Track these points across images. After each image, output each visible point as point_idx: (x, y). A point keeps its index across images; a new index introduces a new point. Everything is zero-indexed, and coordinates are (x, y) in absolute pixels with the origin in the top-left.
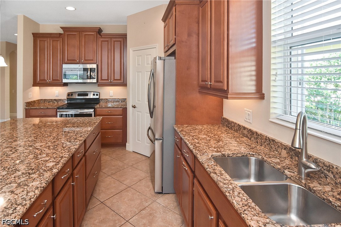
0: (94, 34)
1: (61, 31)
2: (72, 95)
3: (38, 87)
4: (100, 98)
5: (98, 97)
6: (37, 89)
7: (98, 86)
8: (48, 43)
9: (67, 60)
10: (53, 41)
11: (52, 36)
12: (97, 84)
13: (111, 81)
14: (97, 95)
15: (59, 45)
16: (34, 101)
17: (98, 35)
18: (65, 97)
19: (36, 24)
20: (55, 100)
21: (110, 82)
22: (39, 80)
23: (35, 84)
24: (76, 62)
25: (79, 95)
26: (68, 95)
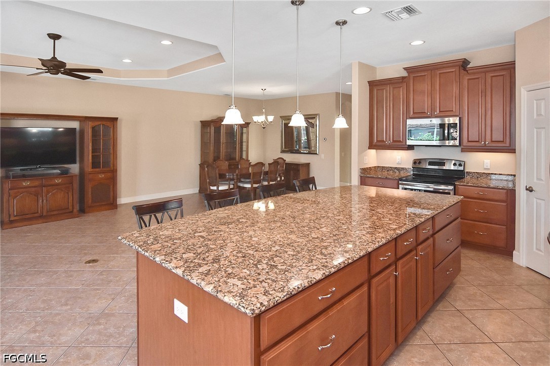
0: (454, 70)
1: (405, 74)
2: (420, 163)
3: (375, 150)
4: (466, 170)
5: (461, 168)
6: (373, 152)
7: (462, 151)
8: (387, 92)
9: (414, 113)
10: (393, 88)
11: (392, 81)
12: (459, 149)
13: (485, 143)
14: (460, 165)
15: (402, 93)
16: (370, 168)
17: (462, 71)
18: (409, 165)
19: (372, 69)
20: (396, 168)
21: (484, 145)
22: (375, 141)
23: (371, 147)
24: (425, 116)
25: (430, 164)
26: (415, 163)
